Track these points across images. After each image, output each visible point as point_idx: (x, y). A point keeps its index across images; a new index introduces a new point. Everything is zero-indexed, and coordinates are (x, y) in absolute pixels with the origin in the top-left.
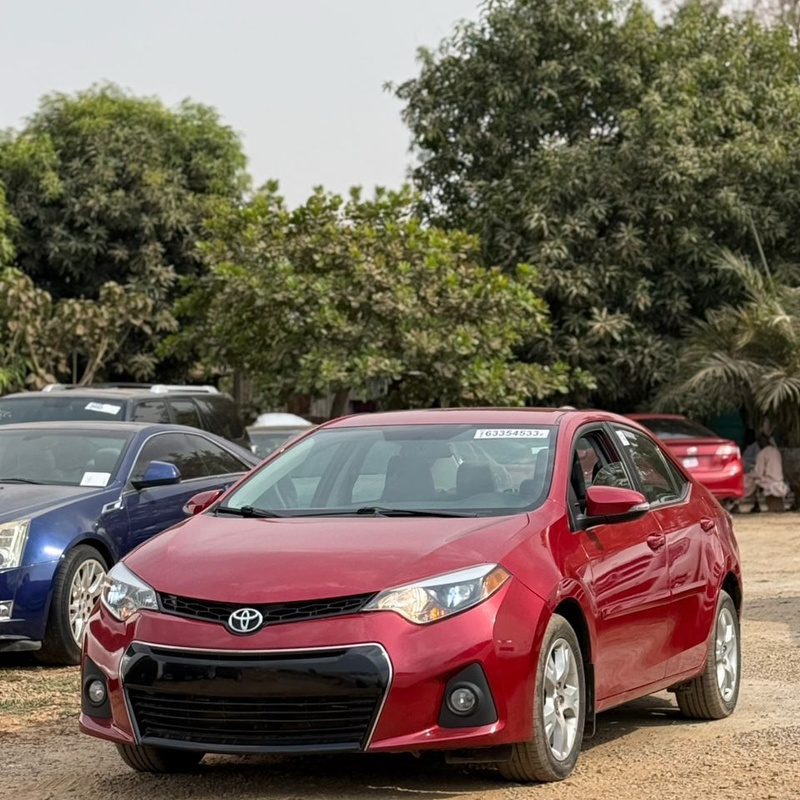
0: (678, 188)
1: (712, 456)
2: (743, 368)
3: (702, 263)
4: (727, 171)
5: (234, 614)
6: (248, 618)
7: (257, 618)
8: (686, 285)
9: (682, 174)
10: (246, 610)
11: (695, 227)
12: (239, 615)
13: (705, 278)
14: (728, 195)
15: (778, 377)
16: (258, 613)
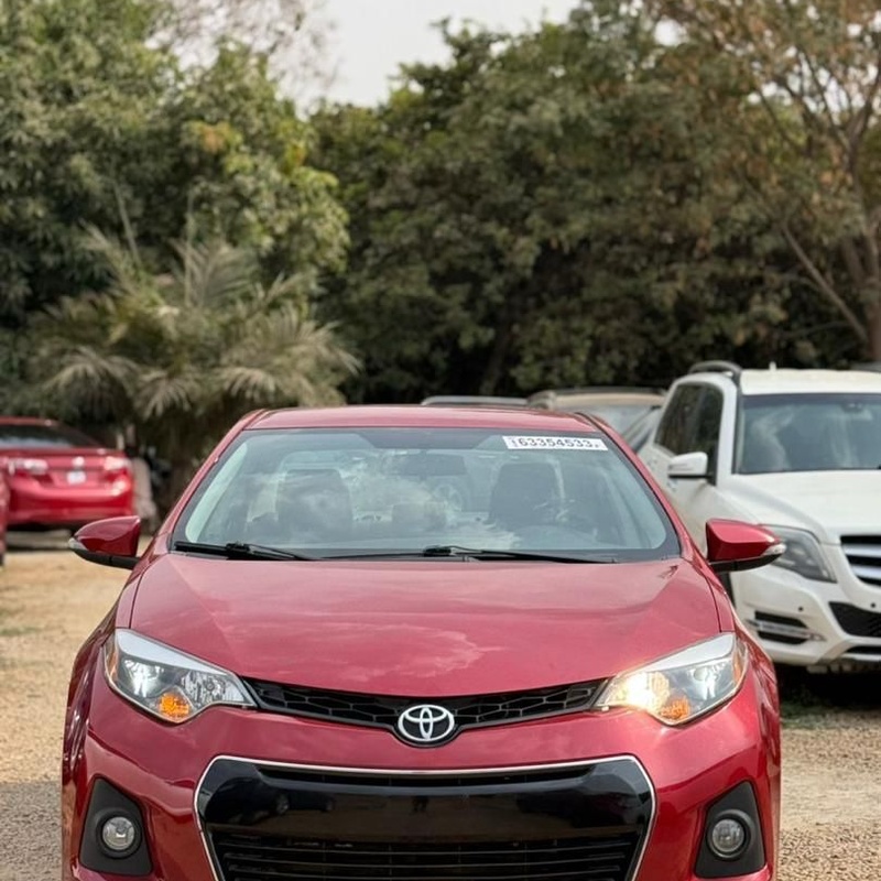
0: (23, 150)
1: (100, 469)
2: (118, 367)
3: (45, 242)
4: (76, 135)
5: (406, 714)
6: (431, 720)
7: (447, 720)
8: (26, 267)
9: (29, 134)
10: (426, 708)
11: (41, 198)
12: (415, 714)
13: (49, 260)
14: (81, 163)
15: (158, 379)
16: (446, 712)
